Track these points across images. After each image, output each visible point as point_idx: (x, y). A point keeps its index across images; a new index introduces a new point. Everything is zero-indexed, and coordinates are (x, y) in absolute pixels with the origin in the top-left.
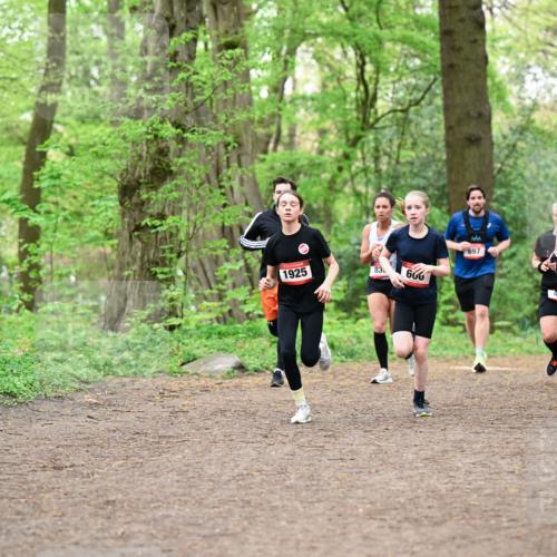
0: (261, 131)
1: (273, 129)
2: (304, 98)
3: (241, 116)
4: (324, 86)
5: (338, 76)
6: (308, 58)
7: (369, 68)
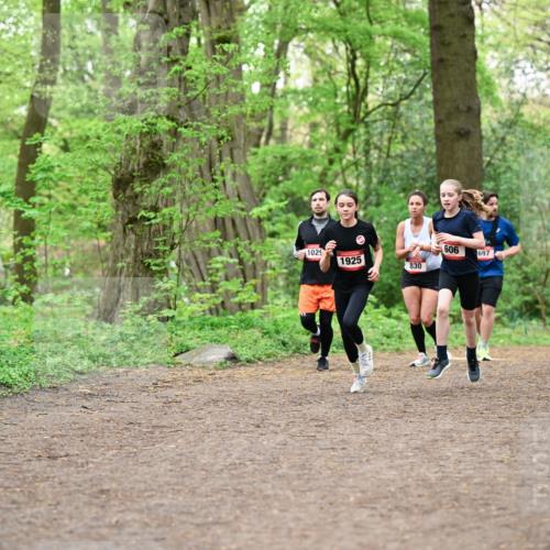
0: (253, 125)
1: (265, 123)
2: (295, 92)
3: (233, 110)
4: (316, 80)
5: (329, 70)
6: (299, 53)
7: (360, 62)
